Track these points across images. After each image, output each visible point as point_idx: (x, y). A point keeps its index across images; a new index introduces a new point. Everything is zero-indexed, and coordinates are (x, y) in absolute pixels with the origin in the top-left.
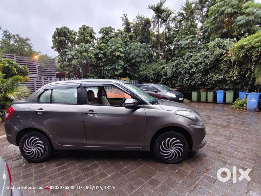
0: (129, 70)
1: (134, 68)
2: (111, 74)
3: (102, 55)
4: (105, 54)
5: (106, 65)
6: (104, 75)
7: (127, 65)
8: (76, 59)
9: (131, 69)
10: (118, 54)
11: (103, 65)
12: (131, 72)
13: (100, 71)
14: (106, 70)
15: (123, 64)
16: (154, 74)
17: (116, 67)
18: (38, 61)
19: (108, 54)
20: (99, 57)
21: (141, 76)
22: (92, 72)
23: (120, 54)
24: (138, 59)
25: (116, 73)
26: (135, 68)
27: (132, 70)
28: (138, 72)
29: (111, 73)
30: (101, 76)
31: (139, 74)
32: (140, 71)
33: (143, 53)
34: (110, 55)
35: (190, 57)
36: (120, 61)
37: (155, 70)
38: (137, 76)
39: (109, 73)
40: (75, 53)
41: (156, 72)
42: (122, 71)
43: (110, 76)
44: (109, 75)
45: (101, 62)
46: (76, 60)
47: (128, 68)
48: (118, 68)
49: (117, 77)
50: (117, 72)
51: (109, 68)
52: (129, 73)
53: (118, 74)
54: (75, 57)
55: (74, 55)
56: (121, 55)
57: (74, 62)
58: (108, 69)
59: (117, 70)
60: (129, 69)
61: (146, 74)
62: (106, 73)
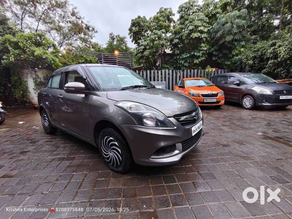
0: (215, 56)
1: (224, 53)
2: (189, 63)
3: (177, 40)
4: (180, 39)
5: (182, 52)
6: (181, 66)
7: (213, 49)
8: (149, 49)
9: (219, 54)
10: (195, 35)
11: (178, 53)
12: (219, 58)
13: (175, 61)
14: (183, 59)
15: (205, 49)
16: (254, 58)
17: (196, 54)
18: (118, 56)
19: (184, 38)
20: (174, 43)
21: (235, 63)
22: (169, 62)
23: (199, 35)
24: (229, 38)
25: (195, 62)
26: (225, 51)
27: (221, 55)
28: (231, 58)
29: (188, 61)
30: (177, 66)
31: (232, 61)
32: (234, 56)
33: (238, 27)
34: (187, 38)
36: (203, 45)
37: (258, 50)
38: (229, 63)
39: (186, 62)
40: (148, 43)
41: (259, 53)
42: (204, 59)
43: (187, 66)
44: (186, 64)
45: (177, 50)
46: (148, 51)
47: (214, 53)
48: (198, 54)
49: (197, 67)
50: (197, 60)
51: (186, 56)
52: (216, 60)
53: (198, 62)
54: (148, 47)
55: (147, 45)
56: (201, 36)
57: (146, 53)
58: (184, 57)
59: (198, 57)
60: (216, 54)
61: (240, 60)
62: (183, 63)
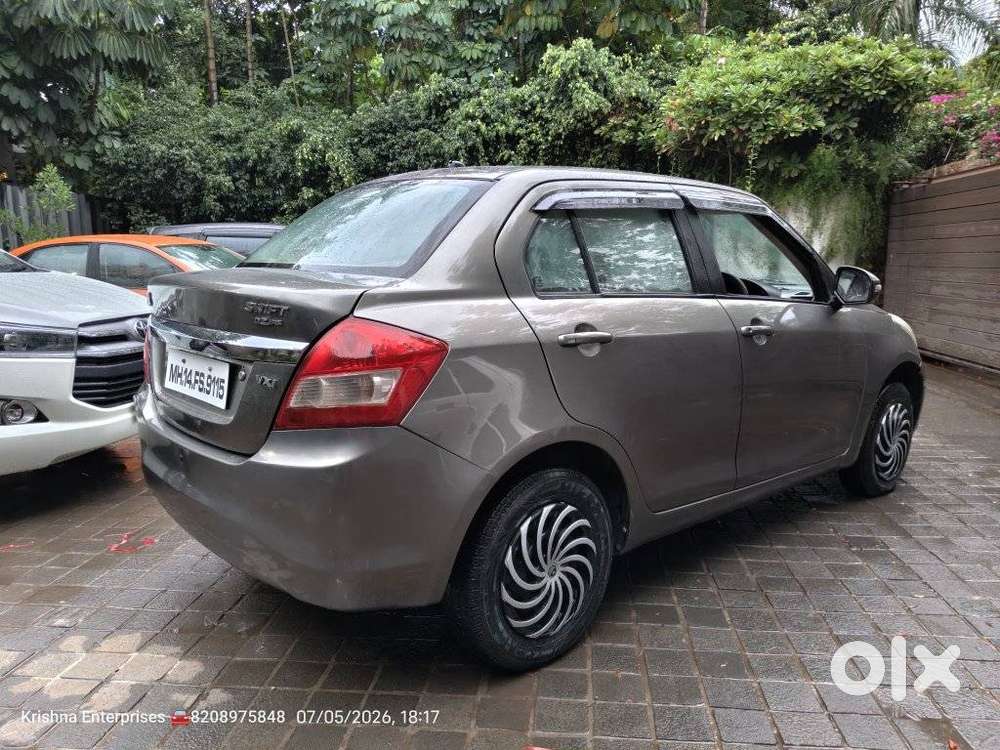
35: (448, 97)
